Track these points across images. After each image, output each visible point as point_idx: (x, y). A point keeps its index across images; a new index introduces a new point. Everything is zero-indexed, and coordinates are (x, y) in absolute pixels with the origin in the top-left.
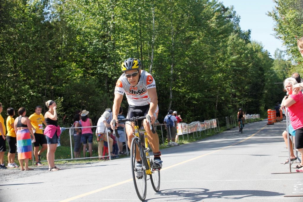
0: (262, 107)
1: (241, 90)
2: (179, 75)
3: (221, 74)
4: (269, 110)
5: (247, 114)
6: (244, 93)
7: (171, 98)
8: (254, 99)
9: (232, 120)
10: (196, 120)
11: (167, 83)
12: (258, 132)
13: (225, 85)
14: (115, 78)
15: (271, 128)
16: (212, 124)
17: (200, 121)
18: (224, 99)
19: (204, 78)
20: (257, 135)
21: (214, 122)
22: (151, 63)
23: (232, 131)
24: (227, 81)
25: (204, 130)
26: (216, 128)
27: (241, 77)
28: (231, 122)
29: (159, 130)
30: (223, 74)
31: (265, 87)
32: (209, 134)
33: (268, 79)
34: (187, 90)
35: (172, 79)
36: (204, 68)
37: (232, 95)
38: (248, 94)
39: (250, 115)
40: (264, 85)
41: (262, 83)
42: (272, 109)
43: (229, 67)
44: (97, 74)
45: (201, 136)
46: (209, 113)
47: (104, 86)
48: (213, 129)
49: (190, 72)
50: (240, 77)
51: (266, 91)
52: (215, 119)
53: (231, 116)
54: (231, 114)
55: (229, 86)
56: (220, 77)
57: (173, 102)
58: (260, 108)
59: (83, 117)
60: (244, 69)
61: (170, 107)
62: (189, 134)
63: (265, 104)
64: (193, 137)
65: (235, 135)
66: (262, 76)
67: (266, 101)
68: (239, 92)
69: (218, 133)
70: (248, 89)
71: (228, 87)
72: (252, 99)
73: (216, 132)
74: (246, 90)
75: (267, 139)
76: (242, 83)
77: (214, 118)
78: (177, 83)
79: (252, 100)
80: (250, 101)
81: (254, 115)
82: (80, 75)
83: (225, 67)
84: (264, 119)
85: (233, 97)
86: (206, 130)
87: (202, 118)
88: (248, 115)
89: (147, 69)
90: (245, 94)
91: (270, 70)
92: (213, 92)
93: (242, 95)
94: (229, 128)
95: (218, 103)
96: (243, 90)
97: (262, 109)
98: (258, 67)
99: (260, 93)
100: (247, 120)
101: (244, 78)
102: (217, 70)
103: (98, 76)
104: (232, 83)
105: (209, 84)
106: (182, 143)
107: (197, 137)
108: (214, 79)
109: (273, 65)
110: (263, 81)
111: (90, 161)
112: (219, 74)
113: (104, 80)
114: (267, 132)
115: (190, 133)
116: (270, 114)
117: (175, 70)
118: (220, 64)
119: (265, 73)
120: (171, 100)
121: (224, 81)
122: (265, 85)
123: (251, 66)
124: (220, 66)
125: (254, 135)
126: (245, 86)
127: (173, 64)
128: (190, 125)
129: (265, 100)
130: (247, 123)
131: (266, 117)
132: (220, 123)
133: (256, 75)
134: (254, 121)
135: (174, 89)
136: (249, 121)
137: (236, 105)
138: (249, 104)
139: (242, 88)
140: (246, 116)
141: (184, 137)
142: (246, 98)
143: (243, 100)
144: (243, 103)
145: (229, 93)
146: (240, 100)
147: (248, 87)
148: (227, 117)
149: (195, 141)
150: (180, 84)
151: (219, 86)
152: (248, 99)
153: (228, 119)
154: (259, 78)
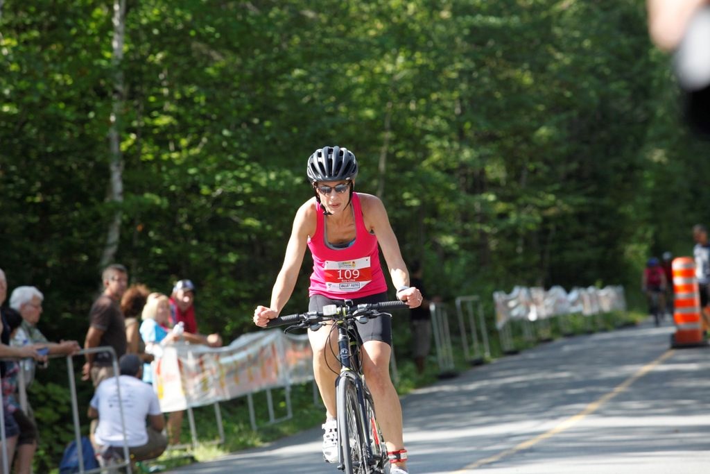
0: (634, 247)
2: (158, 69)
3: (401, 59)
4: (678, 264)
5: (547, 287)
6: (531, 166)
7: (119, 199)
8: (587, 195)
11: (88, 109)
12: (619, 389)
13: (422, 118)
18: (415, 202)
19: (304, 80)
24: (434, 96)
27: (515, 74)
28: (458, 333)
29: (52, 388)
30: (409, 59)
31: (651, 132)
35: (119, 87)
38: (552, 168)
39: (568, 291)
41: (637, 105)
43: (445, 14)
45: (294, 412)
49: (223, 46)
50: (507, 73)
51: (658, 155)
53: (458, 301)
55: (445, 126)
56: (394, 74)
57: (126, 225)
58: (622, 253)
60: (532, 25)
61: (110, 251)
62: (223, 404)
64: (247, 422)
66: (638, 66)
68: (501, 160)
70: (553, 142)
72: (578, 202)
74: (542, 148)
78: (148, 112)
79: (580, 206)
80: (570, 210)
81: (591, 290)
83: (419, 16)
88: (554, 289)
90: (535, 171)
93: (518, 176)
94: (451, 366)
96: (524, 147)
99: (624, 165)
101: (528, 80)
102: (372, 33)
104: (462, 108)
106: (186, 458)
107: (272, 420)
108: (357, 86)
110: (643, 93)
112: (388, 56)
115: (228, 397)
116: (689, 288)
117: (133, 36)
118: (395, 3)
120: (117, 208)
121: (418, 97)
122: (653, 115)
123: (570, 8)
125: (593, 406)
126: (535, 124)
128: (231, 353)
129: (652, 207)
130: (549, 340)
133: (600, 61)
134: (589, 327)
135: (130, 147)
136: (556, 327)
137: (483, 235)
138: (558, 229)
139: (519, 138)
140: (545, 298)
141: (197, 422)
142: (542, 194)
143: (526, 205)
144: (528, 222)
145: (444, 169)
146: (512, 206)
147: (551, 127)
148: (437, 308)
149: (260, 444)
150: (163, 121)
151: (391, 123)
152: (552, 197)
153: (445, 315)
154: (616, 76)
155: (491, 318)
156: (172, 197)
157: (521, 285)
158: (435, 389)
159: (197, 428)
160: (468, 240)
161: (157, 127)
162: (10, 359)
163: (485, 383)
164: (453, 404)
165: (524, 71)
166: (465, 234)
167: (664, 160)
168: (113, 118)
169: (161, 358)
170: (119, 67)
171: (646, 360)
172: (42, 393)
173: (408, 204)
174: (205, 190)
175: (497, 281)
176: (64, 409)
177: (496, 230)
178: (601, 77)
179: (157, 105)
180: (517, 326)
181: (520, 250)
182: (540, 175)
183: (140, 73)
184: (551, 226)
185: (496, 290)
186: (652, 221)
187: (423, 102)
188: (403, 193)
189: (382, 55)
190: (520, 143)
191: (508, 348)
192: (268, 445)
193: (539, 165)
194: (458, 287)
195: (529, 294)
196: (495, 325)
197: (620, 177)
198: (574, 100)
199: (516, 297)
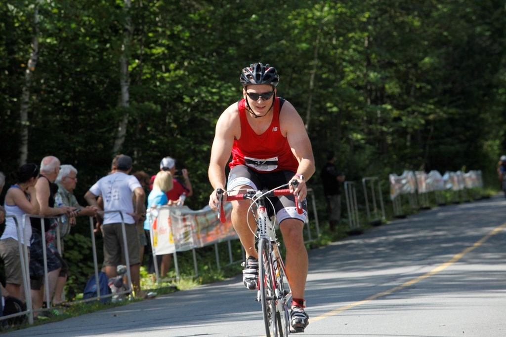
0: (490, 142)
1: (407, 73)
2: (155, 13)
3: (326, 9)
5: (427, 171)
6: (418, 86)
7: (127, 105)
8: (457, 107)
9: (370, 197)
11: (106, 41)
13: (340, 50)
18: (335, 109)
19: (257, 22)
23: (368, 241)
24: (350, 35)
27: (408, 19)
28: (364, 202)
29: (78, 237)
30: (331, 8)
35: (128, 27)
37: (369, 92)
38: (433, 87)
39: (442, 174)
41: (494, 42)
50: (401, 19)
53: (364, 180)
55: (357, 56)
57: (131, 124)
58: (481, 146)
61: (120, 142)
62: (198, 250)
64: (214, 263)
65: (376, 256)
66: (497, 14)
68: (396, 80)
69: (311, 246)
70: (434, 68)
72: (451, 111)
74: (426, 72)
76: (410, 41)
79: (452, 114)
80: (445, 116)
81: (459, 173)
84: (498, 190)
85: (371, 103)
88: (432, 173)
90: (421, 88)
92: (292, 79)
94: (358, 226)
96: (413, 71)
97: (489, 149)
101: (417, 23)
104: (369, 43)
106: (171, 288)
107: (231, 262)
108: (295, 27)
112: (317, 6)
115: (202, 245)
121: (338, 35)
126: (421, 54)
128: (205, 214)
130: (428, 208)
134: (457, 200)
135: (134, 69)
136: (435, 199)
137: (382, 133)
138: (436, 129)
139: (410, 65)
140: (426, 179)
141: (179, 262)
142: (424, 104)
143: (413, 112)
144: (415, 124)
145: (355, 86)
146: (402, 112)
147: (432, 57)
148: (348, 185)
149: (223, 279)
150: (158, 51)
151: (318, 54)
152: (432, 107)
153: (354, 189)
154: (480, 21)
155: (387, 192)
156: (163, 104)
157: (409, 169)
158: (347, 242)
159: (179, 267)
160: (372, 137)
161: (153, 55)
163: (383, 238)
164: (360, 253)
165: (414, 17)
166: (370, 132)
168: (123, 48)
169: (157, 218)
170: (128, 12)
171: (496, 224)
172: (71, 240)
173: (330, 110)
174: (187, 99)
175: (392, 166)
176: (87, 252)
177: (391, 130)
178: (469, 21)
179: (155, 39)
180: (404, 198)
181: (408, 144)
182: (424, 91)
183: (143, 17)
184: (431, 128)
185: (391, 173)
187: (341, 39)
188: (326, 103)
190: (410, 68)
191: (398, 214)
192: (228, 279)
193: (423, 84)
194: (364, 170)
195: (415, 175)
196: (390, 197)
197: (481, 92)
198: (450, 38)
199: (405, 178)
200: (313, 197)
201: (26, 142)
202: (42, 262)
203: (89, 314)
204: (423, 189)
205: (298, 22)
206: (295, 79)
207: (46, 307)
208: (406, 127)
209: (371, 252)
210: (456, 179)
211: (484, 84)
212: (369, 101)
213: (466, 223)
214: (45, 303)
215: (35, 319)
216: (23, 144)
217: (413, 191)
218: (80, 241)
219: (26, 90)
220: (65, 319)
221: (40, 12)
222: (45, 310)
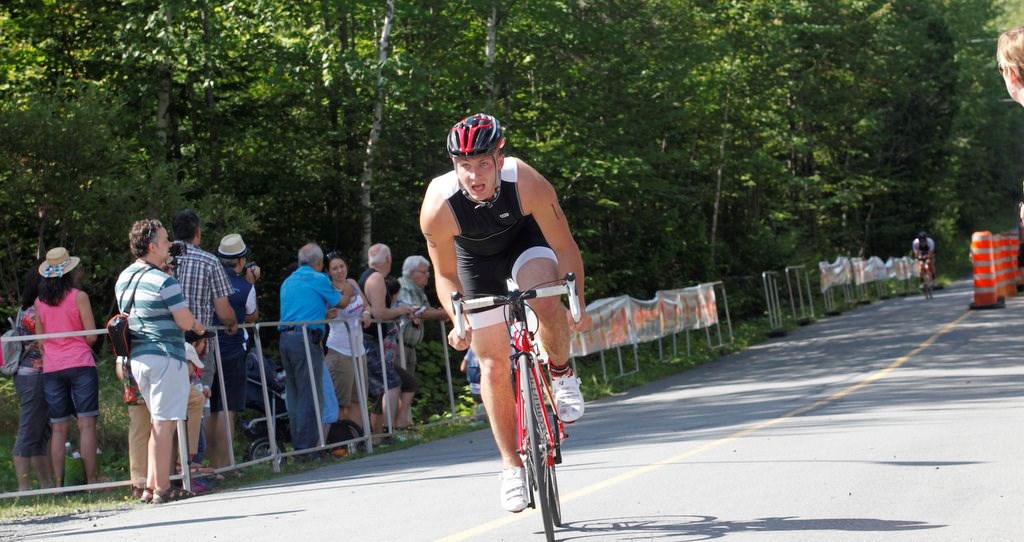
0: (942, 221)
1: (838, 138)
2: (526, 69)
3: (738, 61)
4: (977, 237)
5: (866, 257)
6: (853, 152)
8: (901, 179)
9: (795, 289)
10: (613, 293)
12: (924, 345)
13: (757, 111)
14: (206, 84)
15: (988, 325)
16: (692, 308)
17: (634, 295)
18: (751, 183)
19: (652, 79)
20: (920, 359)
21: (703, 303)
22: (388, 8)
23: (793, 343)
24: (768, 92)
25: (656, 337)
26: (713, 327)
27: (839, 73)
28: (787, 297)
29: (434, 346)
30: (743, 60)
31: (957, 121)
32: (677, 360)
33: (975, 78)
34: (568, 145)
35: (491, 87)
36: (650, 32)
37: (795, 161)
38: (872, 155)
39: (885, 260)
40: (955, 108)
41: (943, 100)
42: (994, 233)
43: (777, 22)
44: (117, 67)
45: (642, 368)
46: (680, 254)
47: (155, 129)
48: (698, 334)
49: (582, 50)
50: (830, 73)
51: (963, 142)
52: (710, 285)
53: (787, 270)
54: (789, 257)
55: (778, 119)
56: (732, 71)
58: (932, 226)
59: (49, 279)
60: (853, 31)
62: (577, 358)
63: (962, 203)
64: (599, 376)
65: (807, 361)
66: (944, 67)
67: (961, 190)
68: (826, 148)
69: (722, 352)
70: (871, 132)
71: (772, 125)
72: (893, 184)
73: (713, 348)
74: (862, 137)
75: (968, 379)
76: (842, 100)
77: (704, 281)
78: (518, 106)
79: (895, 187)
80: (885, 189)
81: (904, 258)
82: (29, 73)
83: (753, 23)
84: (954, 278)
85: (797, 175)
86: (667, 341)
87: (646, 279)
88: (872, 259)
89: (365, 42)
90: (857, 156)
91: (983, 35)
92: (698, 147)
93: (841, 160)
94: (779, 326)
95: (724, 204)
96: (847, 136)
97: (942, 229)
98: (922, 24)
100: (869, 284)
101: (850, 78)
102: (713, 38)
103: (121, 74)
104: (792, 102)
105: (675, 108)
107: (622, 374)
108: (700, 83)
109: (997, 7)
110: (950, 88)
111: (86, 502)
112: (726, 59)
113: (152, 94)
114: (965, 347)
115: (585, 354)
116: (986, 257)
117: (503, 41)
118: (732, 12)
119: (960, 49)
121: (754, 92)
122: (958, 108)
123: (884, 16)
124: (728, 17)
126: (856, 115)
127: (494, 16)
129: (958, 187)
130: (868, 303)
131: (966, 271)
132: (735, 305)
133: (912, 62)
134: (903, 291)
136: (876, 290)
137: (811, 211)
138: (876, 205)
139: (843, 128)
140: (865, 266)
142: (861, 176)
143: (849, 185)
144: (851, 200)
145: (777, 154)
146: (835, 186)
147: (870, 120)
148: (767, 275)
149: (611, 394)
150: (531, 114)
151: (729, 117)
152: (871, 179)
153: (775, 281)
154: (925, 75)
155: (816, 284)
157: (844, 255)
158: (768, 345)
160: (798, 216)
161: (524, 120)
162: (390, 321)
165: (845, 71)
166: (796, 211)
167: (969, 147)
170: (491, 68)
171: (951, 319)
173: (745, 184)
174: (566, 174)
175: (824, 251)
177: (822, 208)
178: (912, 75)
179: (526, 101)
180: (838, 291)
181: (844, 224)
182: (860, 159)
184: (871, 204)
185: (822, 260)
186: (960, 198)
187: (756, 97)
188: (740, 176)
189: (722, 56)
190: (842, 131)
191: (831, 310)
192: (617, 394)
193: (860, 152)
194: (788, 257)
195: (851, 263)
196: (820, 290)
197: (930, 161)
198: (889, 95)
199: (839, 266)
200: (724, 291)
201: (369, 230)
202: (379, 377)
203: (442, 441)
204: (861, 280)
205: (703, 78)
206: (701, 146)
207: (387, 432)
208: (840, 205)
209: (801, 357)
210: (901, 265)
211: (934, 151)
212: (794, 172)
213: (915, 319)
214: (387, 428)
215: (374, 446)
216: (366, 233)
217: (848, 282)
218: (436, 351)
219: (367, 167)
220: (411, 446)
221: (383, 74)
222: (387, 435)
